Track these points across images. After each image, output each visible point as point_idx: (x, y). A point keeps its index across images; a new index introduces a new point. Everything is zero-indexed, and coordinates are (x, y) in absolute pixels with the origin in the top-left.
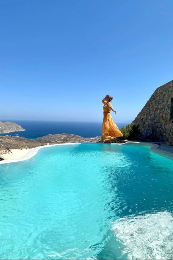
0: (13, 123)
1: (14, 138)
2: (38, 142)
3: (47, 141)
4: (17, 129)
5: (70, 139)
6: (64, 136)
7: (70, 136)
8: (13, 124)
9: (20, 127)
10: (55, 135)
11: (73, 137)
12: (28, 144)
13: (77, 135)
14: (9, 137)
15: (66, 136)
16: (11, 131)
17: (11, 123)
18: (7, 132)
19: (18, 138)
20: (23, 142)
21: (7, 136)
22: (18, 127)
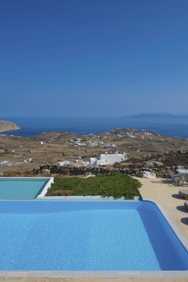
0: (8, 121)
1: (8, 137)
2: (33, 140)
3: (42, 139)
4: (12, 128)
5: (65, 136)
6: (58, 133)
7: (65, 134)
8: (8, 123)
9: (15, 125)
10: (49, 133)
11: (68, 134)
12: (23, 144)
14: (4, 137)
15: (61, 134)
16: (7, 130)
17: (6, 122)
18: (3, 130)
19: (12, 137)
20: (18, 141)
21: (2, 135)
22: (13, 126)
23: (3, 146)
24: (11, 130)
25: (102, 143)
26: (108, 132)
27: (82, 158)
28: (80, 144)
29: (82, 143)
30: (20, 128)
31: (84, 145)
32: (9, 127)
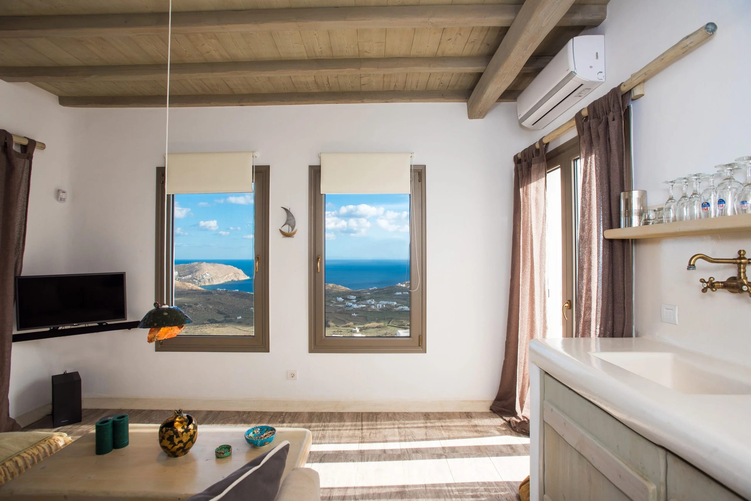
1: (230, 293)
4: (236, 276)
8: (229, 268)
9: (241, 271)
13: (340, 286)
16: (227, 281)
17: (226, 267)
18: (219, 281)
19: (237, 293)
20: (247, 300)
21: (219, 289)
22: (238, 273)
23: (222, 309)
24: (232, 280)
25: (395, 303)
26: (402, 284)
27: (360, 330)
28: (355, 306)
29: (359, 304)
30: (248, 278)
31: (364, 307)
32: (230, 275)
